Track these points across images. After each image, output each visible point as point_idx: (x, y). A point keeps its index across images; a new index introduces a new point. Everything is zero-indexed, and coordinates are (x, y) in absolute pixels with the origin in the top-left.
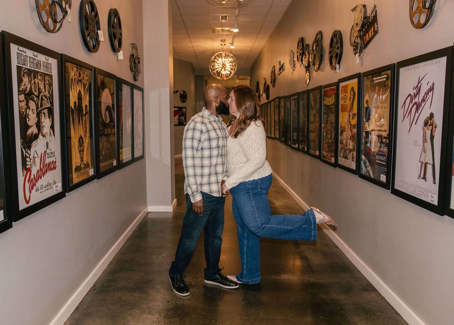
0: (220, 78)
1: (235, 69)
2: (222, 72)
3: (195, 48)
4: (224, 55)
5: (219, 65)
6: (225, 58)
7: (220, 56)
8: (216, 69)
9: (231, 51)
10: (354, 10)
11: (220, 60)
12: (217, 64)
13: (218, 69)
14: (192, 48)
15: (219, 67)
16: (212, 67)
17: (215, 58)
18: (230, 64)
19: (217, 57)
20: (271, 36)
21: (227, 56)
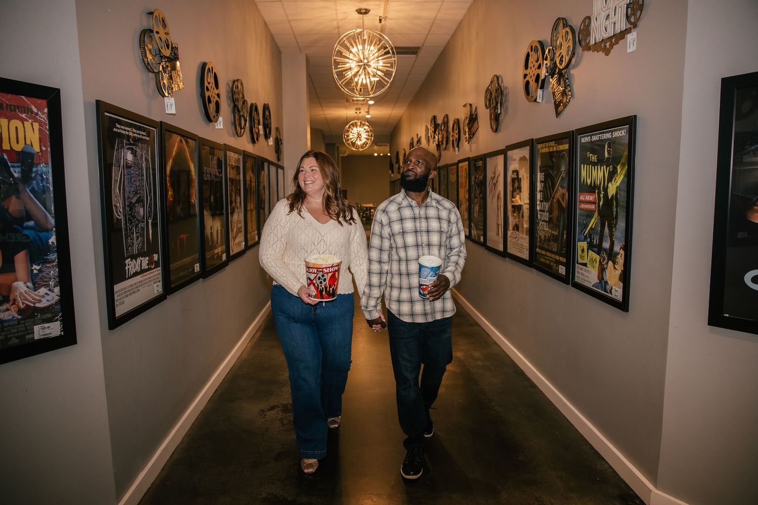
0: (355, 149)
1: (371, 139)
2: (357, 142)
3: (327, 116)
4: (359, 124)
5: (354, 134)
6: (360, 127)
7: (355, 125)
8: (351, 139)
9: (367, 120)
10: (465, 106)
11: (355, 129)
12: (351, 134)
13: (352, 140)
14: (323, 116)
15: (354, 137)
16: (346, 137)
17: (349, 127)
18: (366, 134)
19: (351, 126)
20: (409, 104)
21: (362, 125)
